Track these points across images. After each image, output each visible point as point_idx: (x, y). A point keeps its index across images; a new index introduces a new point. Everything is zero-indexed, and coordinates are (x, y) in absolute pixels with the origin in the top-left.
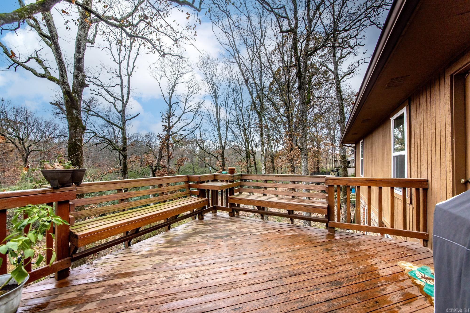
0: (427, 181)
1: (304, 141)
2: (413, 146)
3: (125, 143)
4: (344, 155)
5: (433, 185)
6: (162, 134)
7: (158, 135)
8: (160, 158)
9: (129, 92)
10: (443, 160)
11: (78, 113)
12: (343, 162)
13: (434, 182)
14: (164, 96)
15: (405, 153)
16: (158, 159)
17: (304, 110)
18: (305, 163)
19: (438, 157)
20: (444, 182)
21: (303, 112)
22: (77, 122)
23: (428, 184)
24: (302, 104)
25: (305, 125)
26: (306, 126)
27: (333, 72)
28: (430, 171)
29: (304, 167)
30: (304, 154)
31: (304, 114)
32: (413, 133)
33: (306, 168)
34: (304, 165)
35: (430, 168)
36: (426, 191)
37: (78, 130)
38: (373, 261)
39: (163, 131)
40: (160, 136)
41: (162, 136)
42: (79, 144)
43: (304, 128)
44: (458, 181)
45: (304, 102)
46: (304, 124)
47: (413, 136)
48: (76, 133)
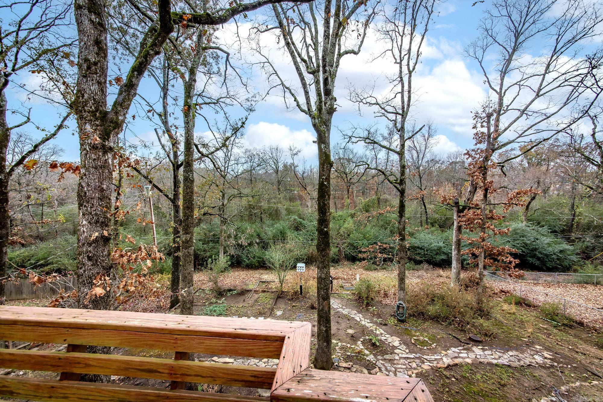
3: (403, 173)
6: (473, 150)
7: (466, 152)
8: (473, 191)
9: (409, 97)
11: (325, 147)
14: (488, 82)
16: (470, 191)
22: (324, 158)
37: (325, 167)
39: (476, 144)
40: (469, 155)
41: (473, 153)
42: (325, 183)
48: (323, 171)
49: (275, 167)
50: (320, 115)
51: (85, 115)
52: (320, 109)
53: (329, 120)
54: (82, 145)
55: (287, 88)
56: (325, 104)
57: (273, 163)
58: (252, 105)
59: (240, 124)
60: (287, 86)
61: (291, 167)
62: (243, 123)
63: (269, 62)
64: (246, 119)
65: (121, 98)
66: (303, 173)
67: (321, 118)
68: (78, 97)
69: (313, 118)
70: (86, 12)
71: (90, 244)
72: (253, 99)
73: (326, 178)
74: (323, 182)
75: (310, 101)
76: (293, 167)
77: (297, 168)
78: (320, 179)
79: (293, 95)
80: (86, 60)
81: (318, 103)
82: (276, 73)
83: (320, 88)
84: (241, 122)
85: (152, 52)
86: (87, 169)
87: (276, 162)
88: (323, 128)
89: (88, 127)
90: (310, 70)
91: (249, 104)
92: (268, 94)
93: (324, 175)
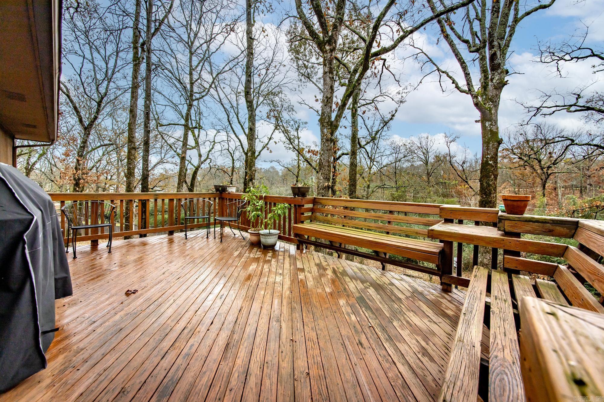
11: (491, 125)
22: (490, 136)
37: (491, 145)
42: (491, 163)
48: (488, 149)
49: (424, 158)
50: (484, 93)
51: (325, 124)
52: (485, 87)
53: (498, 96)
54: (322, 139)
55: (443, 72)
56: (492, 80)
57: (422, 153)
58: (403, 97)
59: (389, 116)
60: (443, 70)
61: (445, 157)
62: (393, 116)
63: (423, 52)
64: (396, 111)
65: (339, 112)
66: (464, 163)
67: (486, 95)
68: (322, 116)
69: (475, 97)
70: (328, 74)
71: (323, 189)
72: (404, 91)
73: (492, 157)
74: (487, 161)
75: (471, 81)
76: (448, 158)
77: (454, 159)
78: (483, 158)
79: (450, 78)
80: (327, 97)
81: (482, 80)
82: (431, 60)
83: (486, 64)
84: (390, 115)
85: (357, 84)
86: (324, 152)
87: (426, 153)
88: (489, 105)
89: (325, 130)
90: (473, 49)
91: (400, 96)
92: (421, 82)
93: (488, 154)
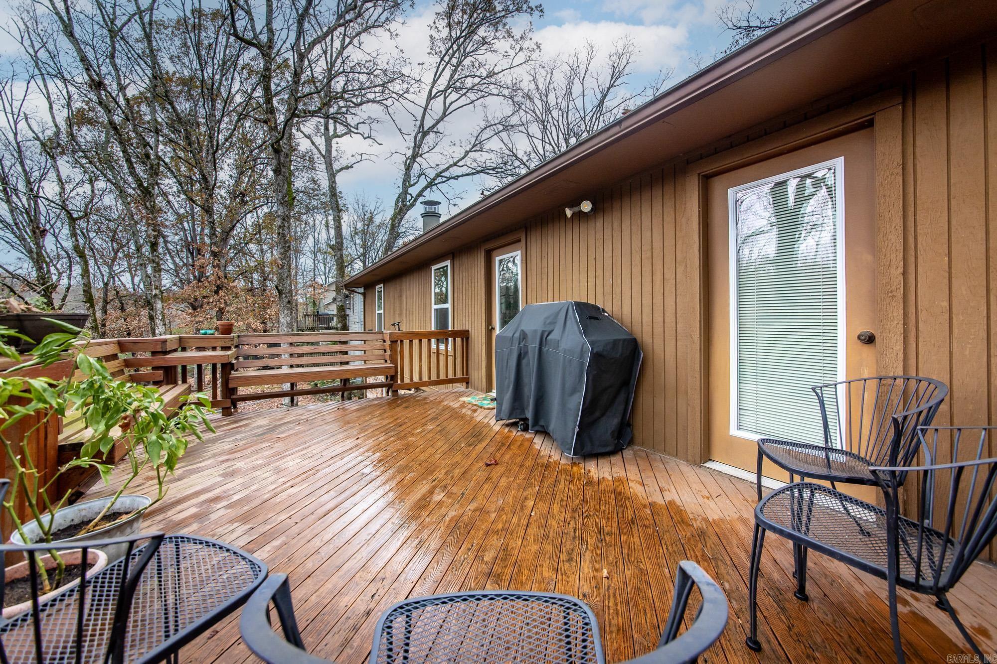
0: (468, 331)
1: (286, 275)
2: (456, 299)
4: (342, 306)
5: (473, 334)
10: (479, 313)
12: (341, 317)
13: (473, 331)
15: (448, 306)
17: (287, 216)
18: (289, 319)
19: (476, 310)
20: (480, 330)
21: (284, 220)
23: (469, 334)
24: (282, 203)
25: (287, 245)
26: (289, 247)
27: (324, 157)
28: (470, 322)
29: (285, 325)
30: (286, 300)
31: (286, 224)
32: (455, 288)
33: (290, 328)
34: (287, 322)
35: (470, 319)
36: (467, 339)
38: (445, 403)
43: (286, 251)
44: (488, 327)
45: (285, 201)
46: (285, 244)
47: (455, 290)
